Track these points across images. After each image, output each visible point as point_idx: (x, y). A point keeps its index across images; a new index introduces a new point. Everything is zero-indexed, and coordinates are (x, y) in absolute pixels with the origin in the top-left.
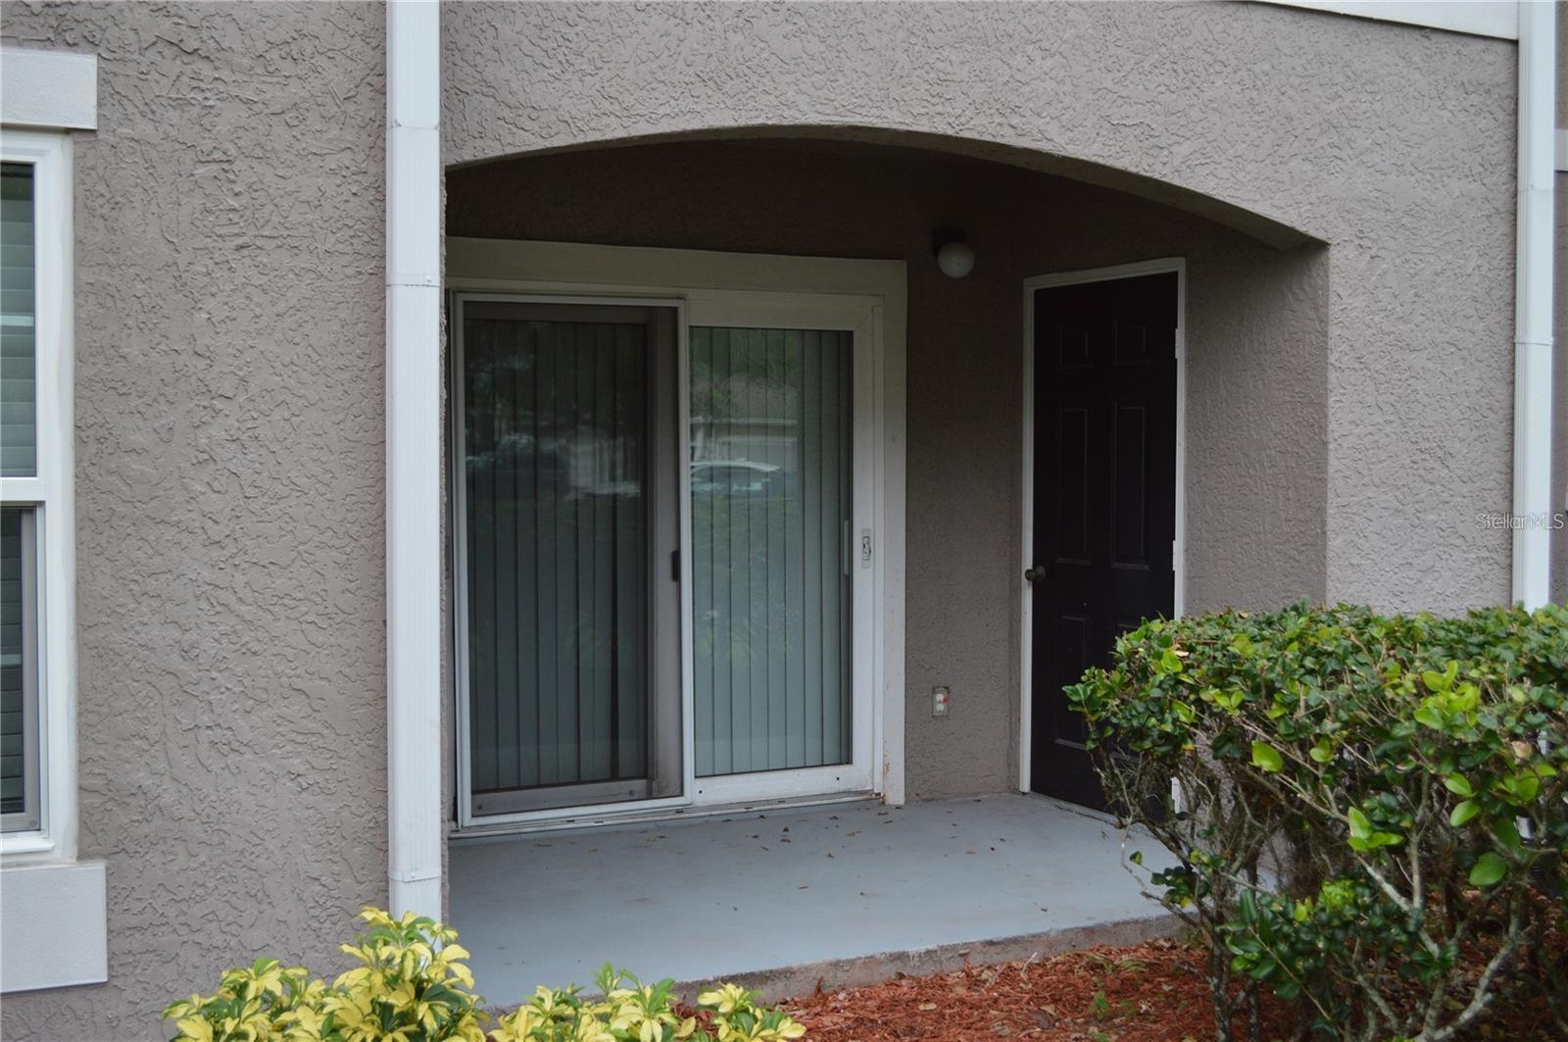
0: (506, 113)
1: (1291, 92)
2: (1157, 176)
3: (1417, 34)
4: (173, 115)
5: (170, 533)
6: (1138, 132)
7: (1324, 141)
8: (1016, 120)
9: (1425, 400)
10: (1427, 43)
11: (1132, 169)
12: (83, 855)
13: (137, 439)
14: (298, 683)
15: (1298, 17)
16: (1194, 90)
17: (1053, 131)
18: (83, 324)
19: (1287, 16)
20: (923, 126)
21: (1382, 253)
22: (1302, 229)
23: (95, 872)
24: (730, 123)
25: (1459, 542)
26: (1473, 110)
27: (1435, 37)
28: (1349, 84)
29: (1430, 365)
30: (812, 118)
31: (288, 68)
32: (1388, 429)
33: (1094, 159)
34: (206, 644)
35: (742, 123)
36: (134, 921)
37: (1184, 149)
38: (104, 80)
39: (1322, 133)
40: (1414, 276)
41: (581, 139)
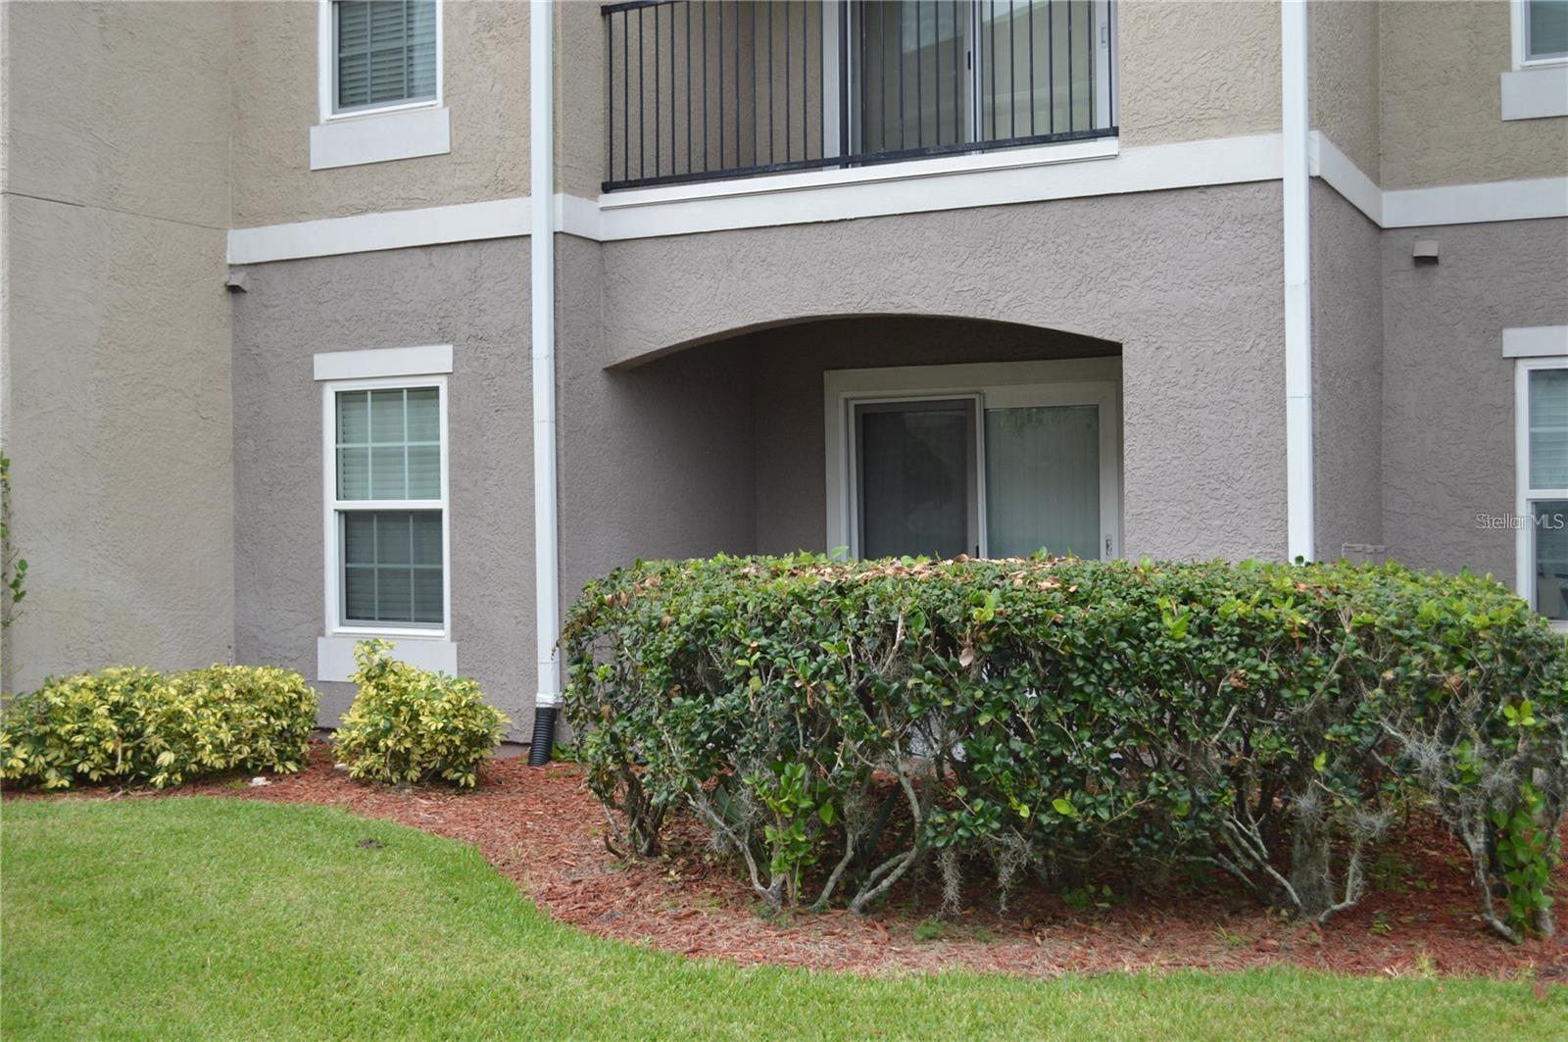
0: (643, 336)
1: (1088, 250)
2: (988, 317)
3: (1195, 193)
4: (476, 364)
5: (476, 521)
6: (973, 293)
7: (1114, 278)
8: (893, 299)
9: (1209, 441)
10: (1203, 196)
11: (971, 316)
12: (452, 640)
13: (466, 485)
14: (517, 581)
15: (1091, 202)
16: (1013, 262)
17: (917, 302)
18: (451, 444)
19: (1082, 203)
20: (841, 311)
21: (1166, 345)
22: (1099, 336)
23: (455, 645)
24: (741, 325)
25: (1242, 541)
26: (1248, 235)
27: (1210, 192)
28: (1135, 237)
29: (1212, 417)
30: (781, 316)
31: (510, 339)
32: (1176, 462)
33: (945, 314)
34: (487, 563)
35: (746, 324)
36: (468, 667)
37: (1006, 298)
38: (455, 353)
39: (1114, 272)
40: (1195, 357)
41: (674, 343)
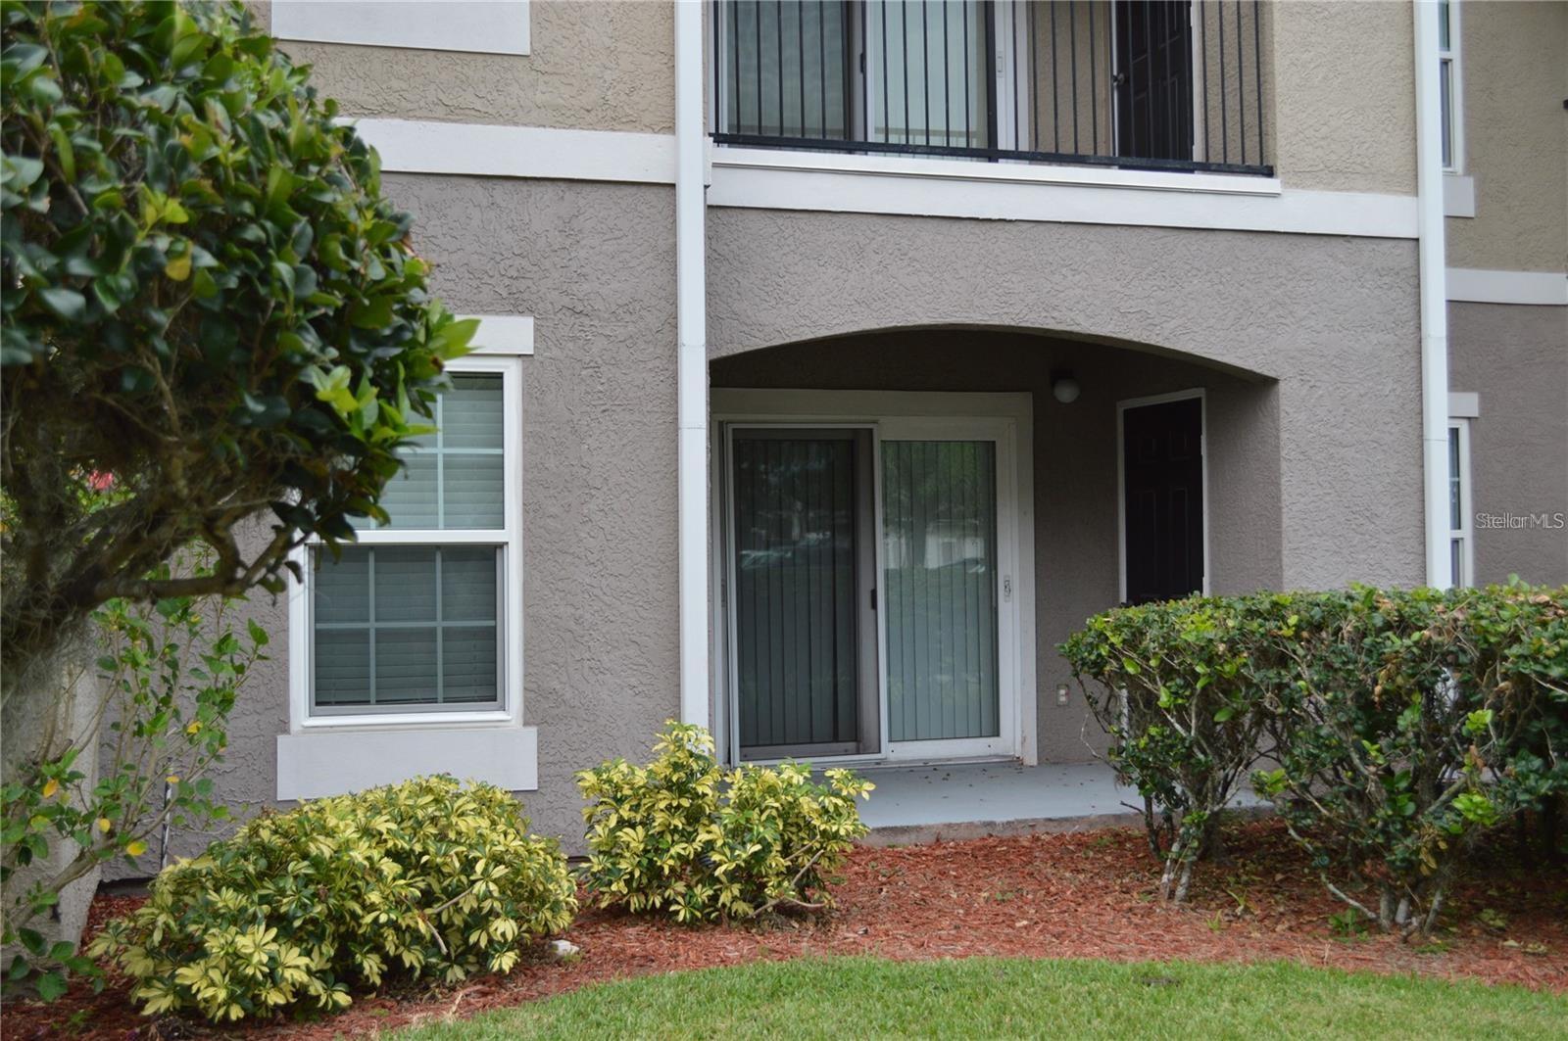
0: (745, 328)
1: (1248, 284)
2: (1152, 343)
3: (1341, 240)
4: (570, 345)
5: (569, 559)
6: (1138, 316)
7: (1272, 314)
8: (1056, 314)
9: (1355, 479)
10: (1349, 245)
11: (1136, 339)
12: (526, 724)
13: (553, 510)
15: (1251, 236)
16: (1177, 287)
17: (1080, 319)
18: (527, 453)
19: (1243, 236)
20: (996, 321)
21: (1318, 384)
22: (1259, 371)
23: (533, 731)
24: (877, 327)
25: (1384, 573)
26: (1386, 287)
27: (1355, 241)
28: (1290, 276)
29: (1358, 456)
30: (926, 321)
32: (1328, 498)
33: (1109, 335)
34: (587, 616)
35: (883, 326)
36: (551, 759)
37: (1172, 324)
38: (537, 329)
39: (1271, 309)
40: (1343, 398)
41: (788, 341)
